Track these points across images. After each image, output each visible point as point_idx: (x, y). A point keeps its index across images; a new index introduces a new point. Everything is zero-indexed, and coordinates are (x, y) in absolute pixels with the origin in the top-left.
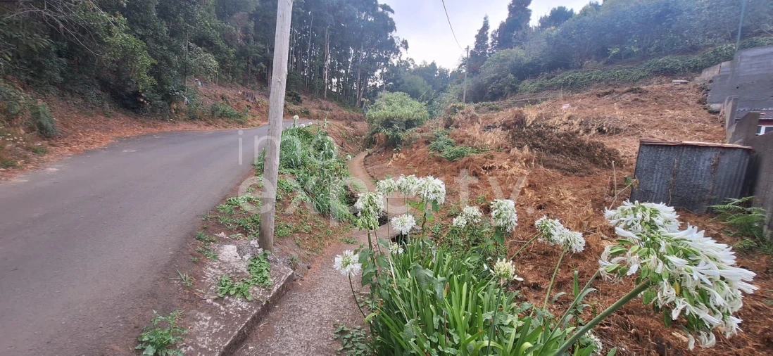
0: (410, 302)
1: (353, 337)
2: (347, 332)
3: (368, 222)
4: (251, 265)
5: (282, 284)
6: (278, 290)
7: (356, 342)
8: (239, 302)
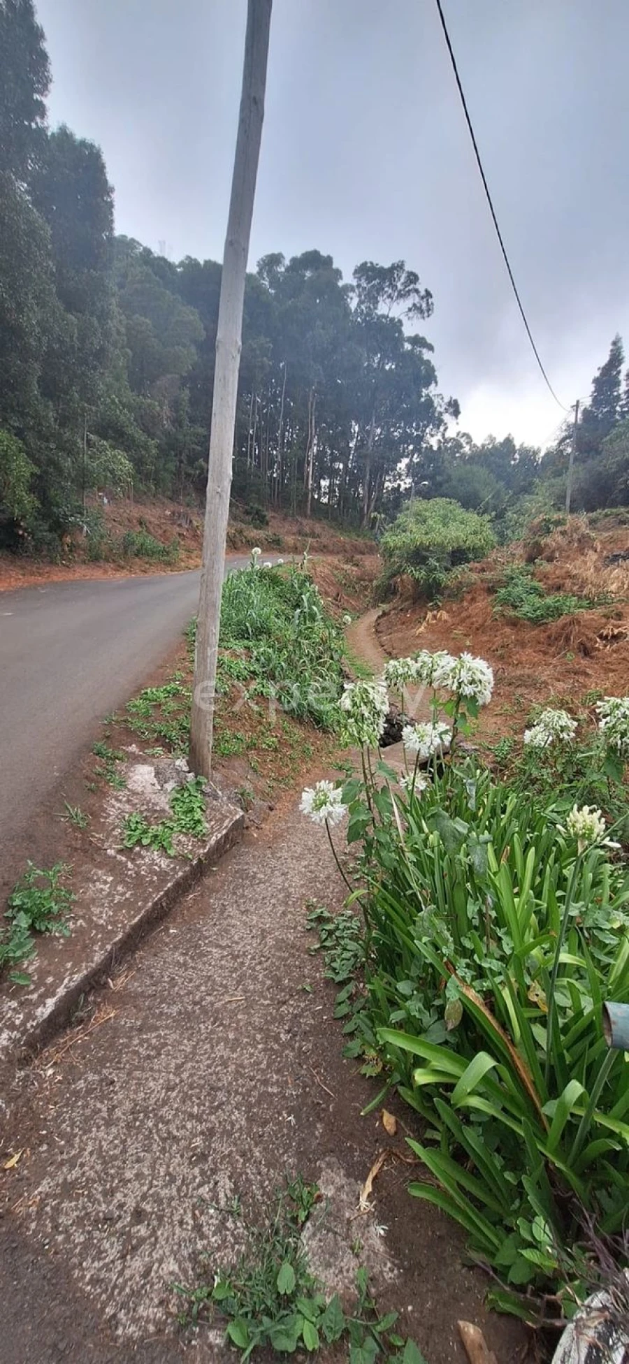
0: (433, 874)
1: (337, 928)
2: (329, 920)
3: (359, 733)
4: (176, 799)
5: (224, 832)
6: (218, 842)
7: (343, 938)
8: (156, 857)
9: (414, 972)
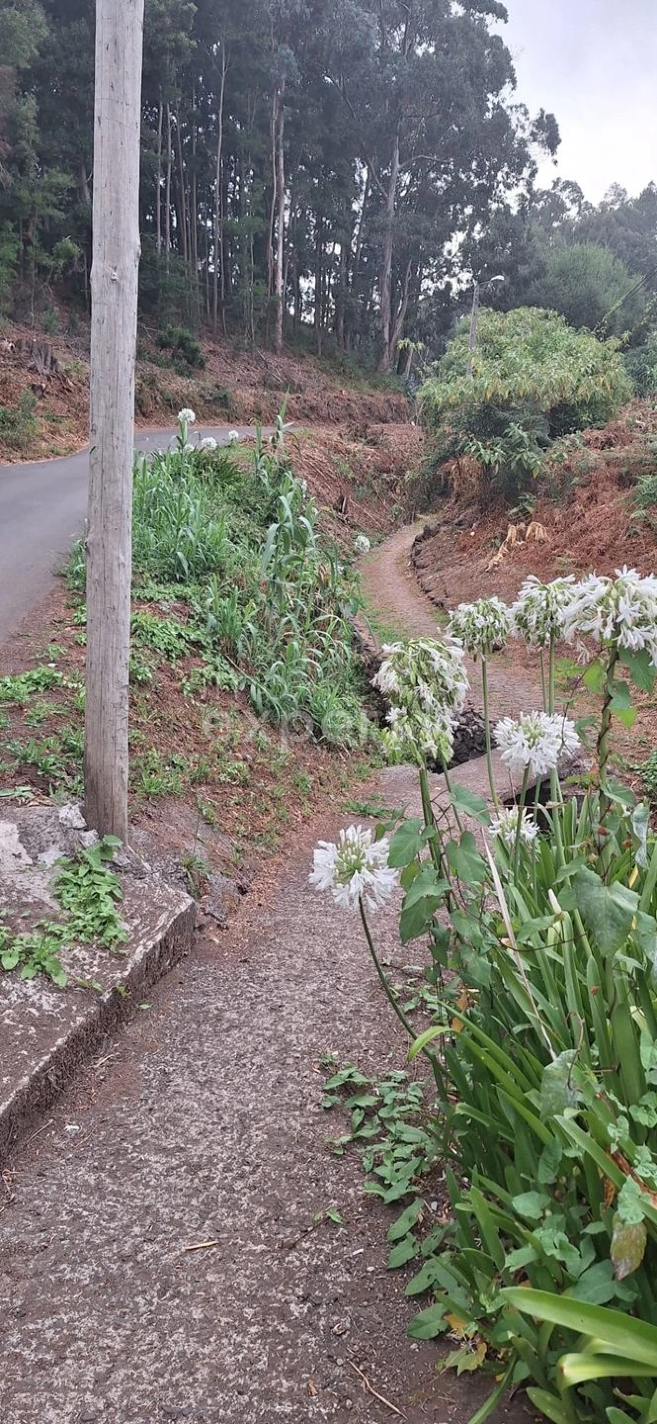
0: (562, 996)
1: (381, 1104)
2: (364, 1089)
3: (416, 733)
4: (64, 882)
5: (159, 937)
6: (148, 957)
7: (393, 1120)
8: (30, 992)
9: (545, 1176)
